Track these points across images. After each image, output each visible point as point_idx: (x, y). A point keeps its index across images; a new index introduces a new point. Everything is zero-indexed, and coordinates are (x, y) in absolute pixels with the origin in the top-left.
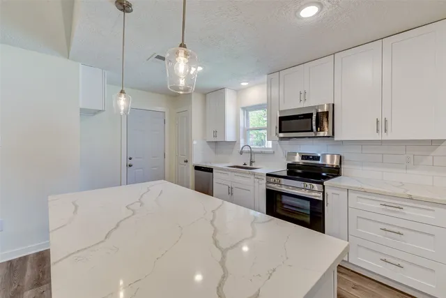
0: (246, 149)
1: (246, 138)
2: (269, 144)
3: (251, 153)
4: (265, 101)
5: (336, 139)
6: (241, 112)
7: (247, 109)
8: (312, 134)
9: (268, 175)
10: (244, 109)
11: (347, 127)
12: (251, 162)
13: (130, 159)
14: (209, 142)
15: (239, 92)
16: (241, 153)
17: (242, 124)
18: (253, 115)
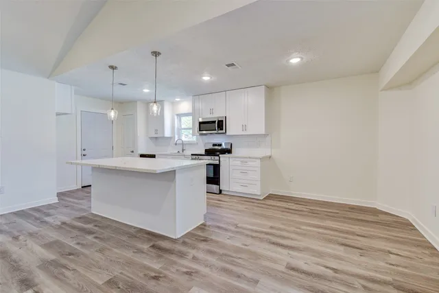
0: (179, 142)
1: (179, 135)
2: (194, 139)
3: (183, 144)
4: (191, 111)
5: (227, 133)
6: (176, 117)
7: (180, 116)
8: (216, 132)
9: (192, 155)
10: (178, 115)
11: (232, 128)
12: (183, 150)
13: (84, 150)
14: (151, 138)
15: (173, 104)
16: (176, 144)
17: (176, 126)
18: (184, 119)
